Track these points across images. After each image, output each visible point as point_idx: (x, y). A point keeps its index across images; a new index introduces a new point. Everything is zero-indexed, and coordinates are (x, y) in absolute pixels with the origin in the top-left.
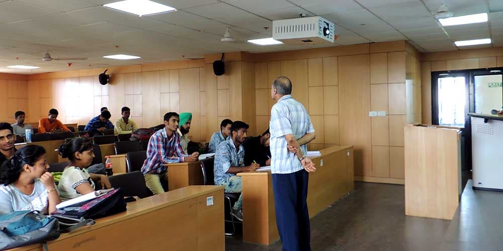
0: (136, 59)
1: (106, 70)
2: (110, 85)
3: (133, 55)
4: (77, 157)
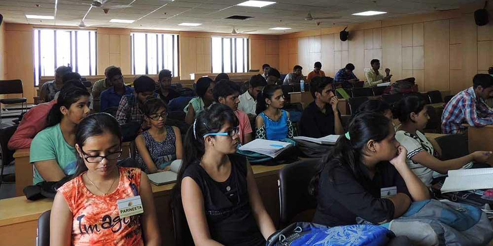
0: (382, 14)
1: (346, 28)
2: (350, 42)
3: (378, 11)
4: (412, 118)
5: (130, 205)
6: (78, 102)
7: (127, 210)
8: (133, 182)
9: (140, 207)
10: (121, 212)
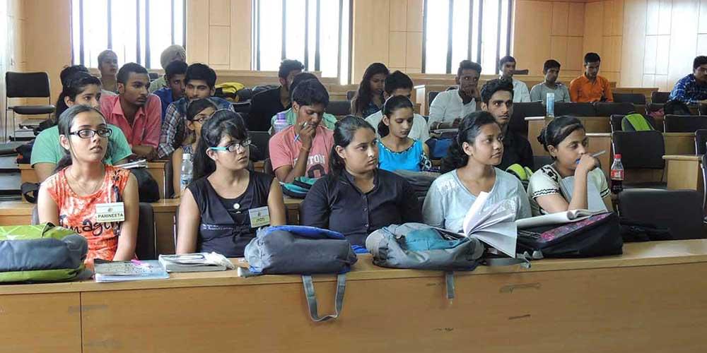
5: (109, 210)
6: (83, 94)
7: (105, 216)
8: (117, 185)
9: (122, 215)
10: (99, 216)
